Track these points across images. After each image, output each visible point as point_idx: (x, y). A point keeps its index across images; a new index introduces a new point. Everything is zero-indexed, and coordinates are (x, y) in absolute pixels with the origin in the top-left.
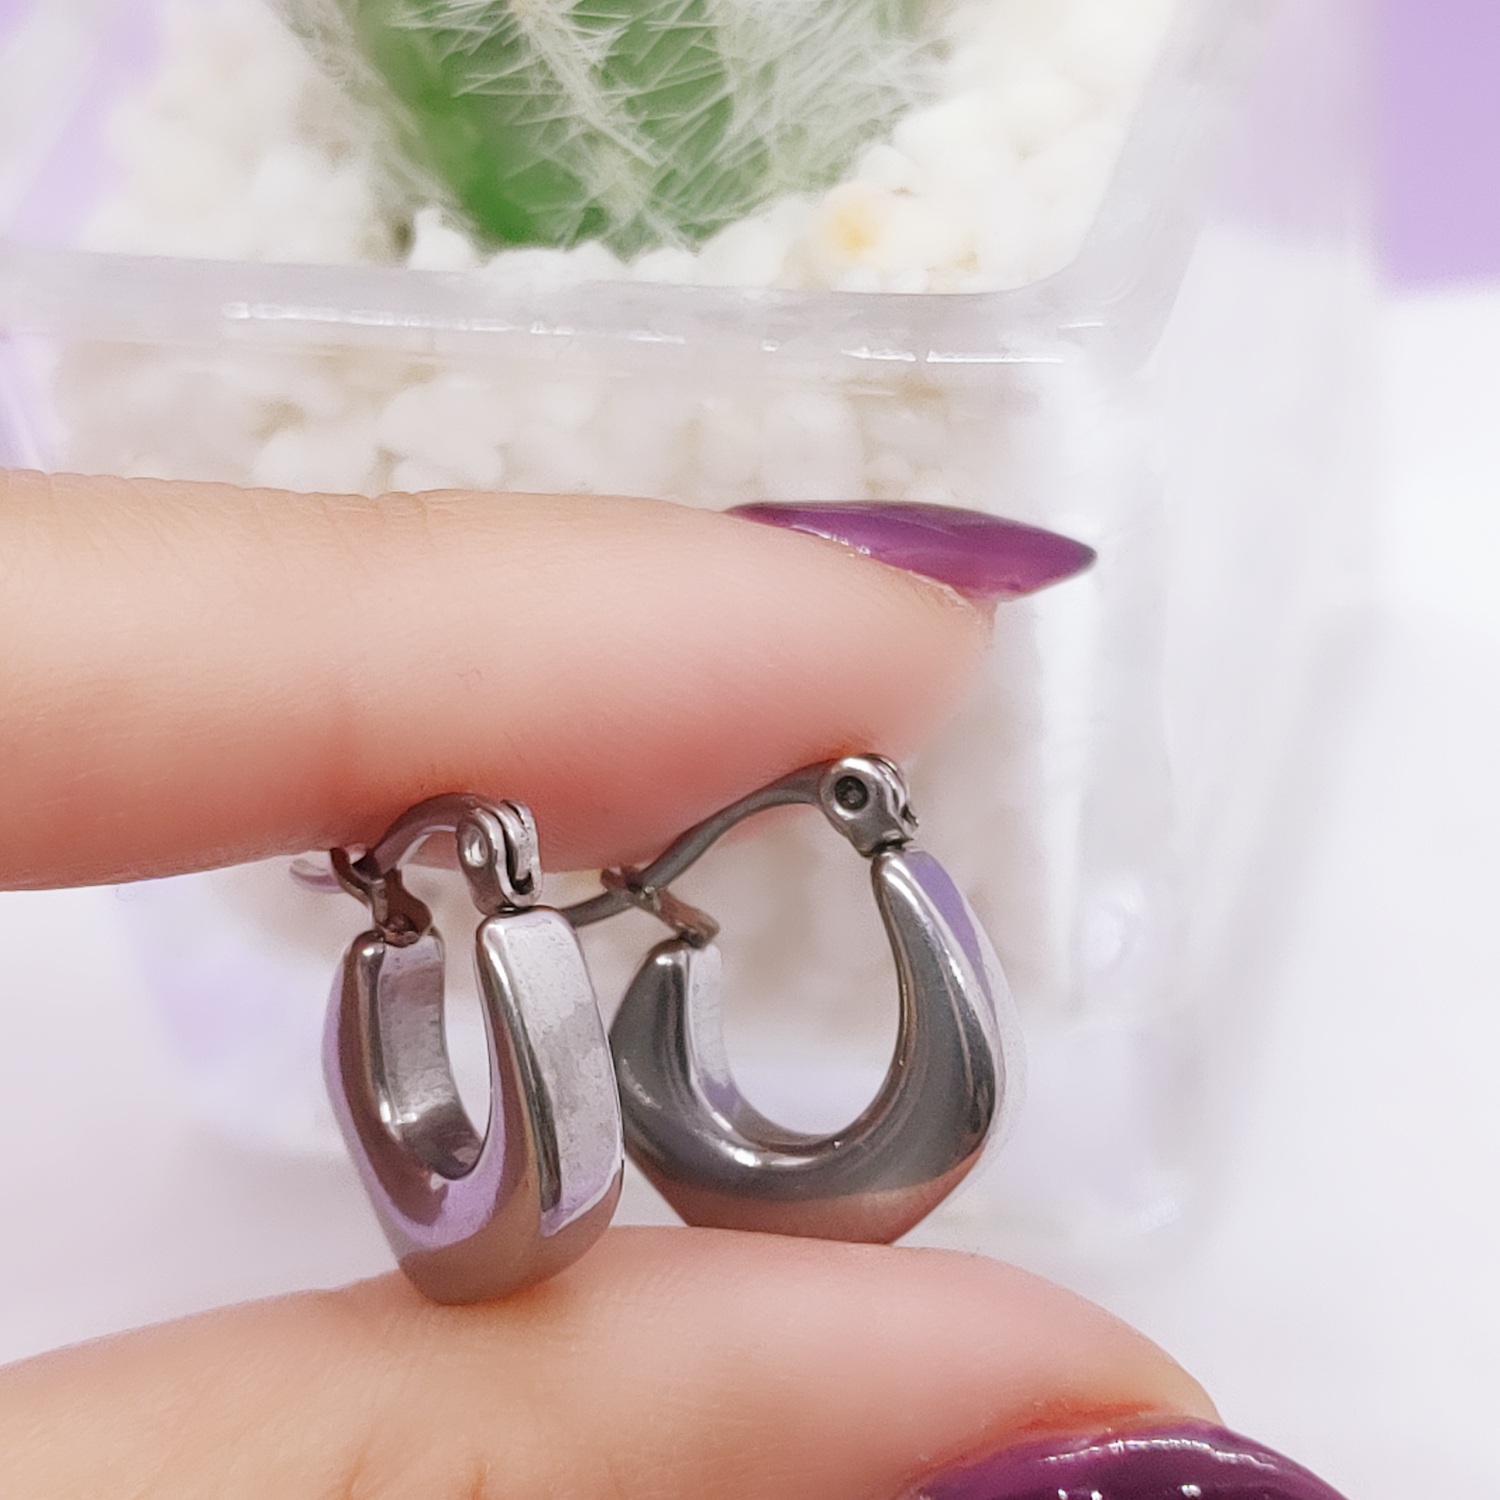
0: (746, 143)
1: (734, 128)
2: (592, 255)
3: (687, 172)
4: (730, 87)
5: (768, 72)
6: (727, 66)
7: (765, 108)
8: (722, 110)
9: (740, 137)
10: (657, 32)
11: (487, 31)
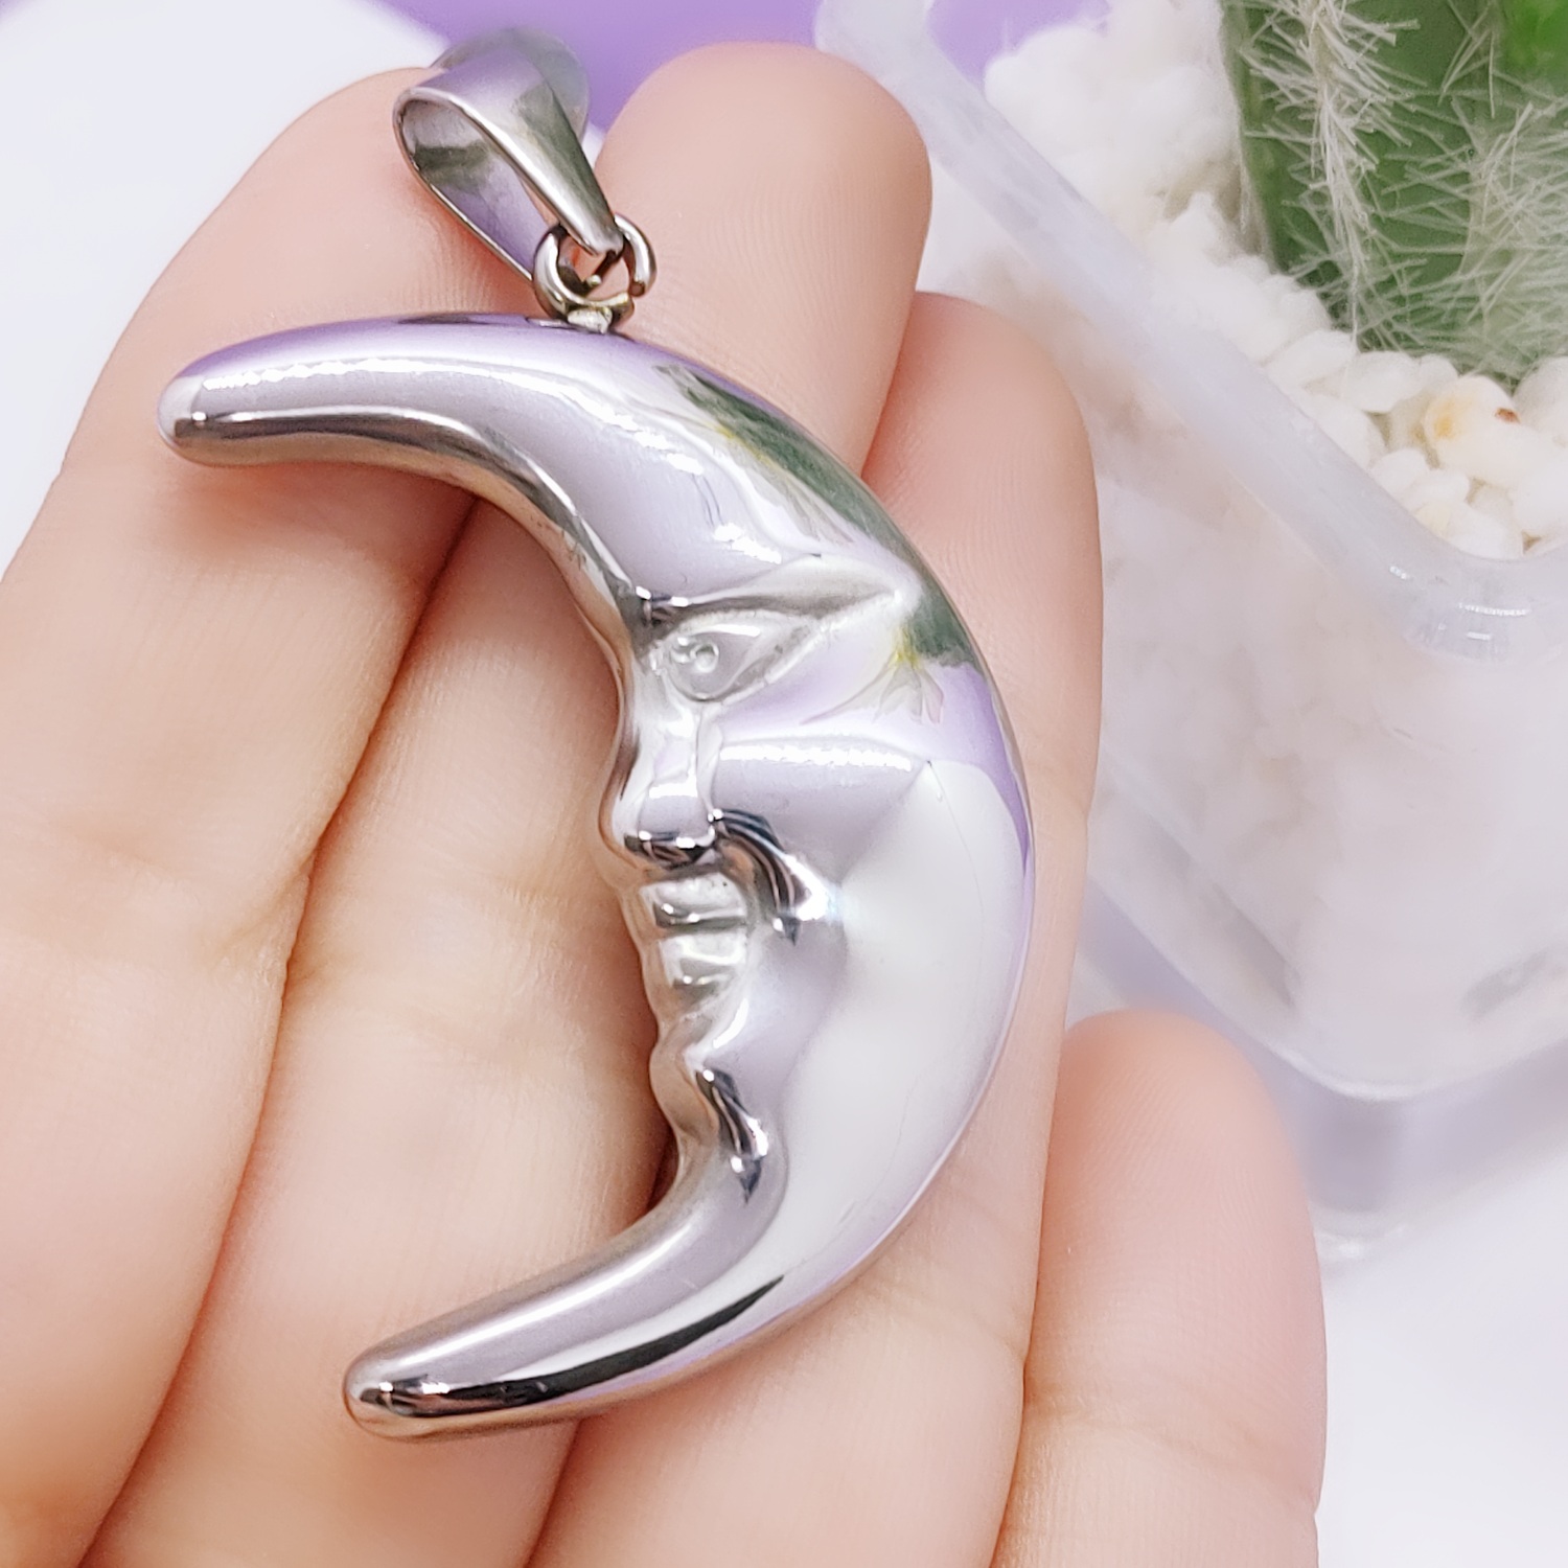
0: (1461, 293)
1: (1458, 278)
2: (1309, 298)
3: (1404, 288)
4: (1468, 248)
5: (1505, 256)
6: (1470, 234)
7: (1491, 279)
8: (1453, 262)
9: (1458, 287)
11: (1294, 101)
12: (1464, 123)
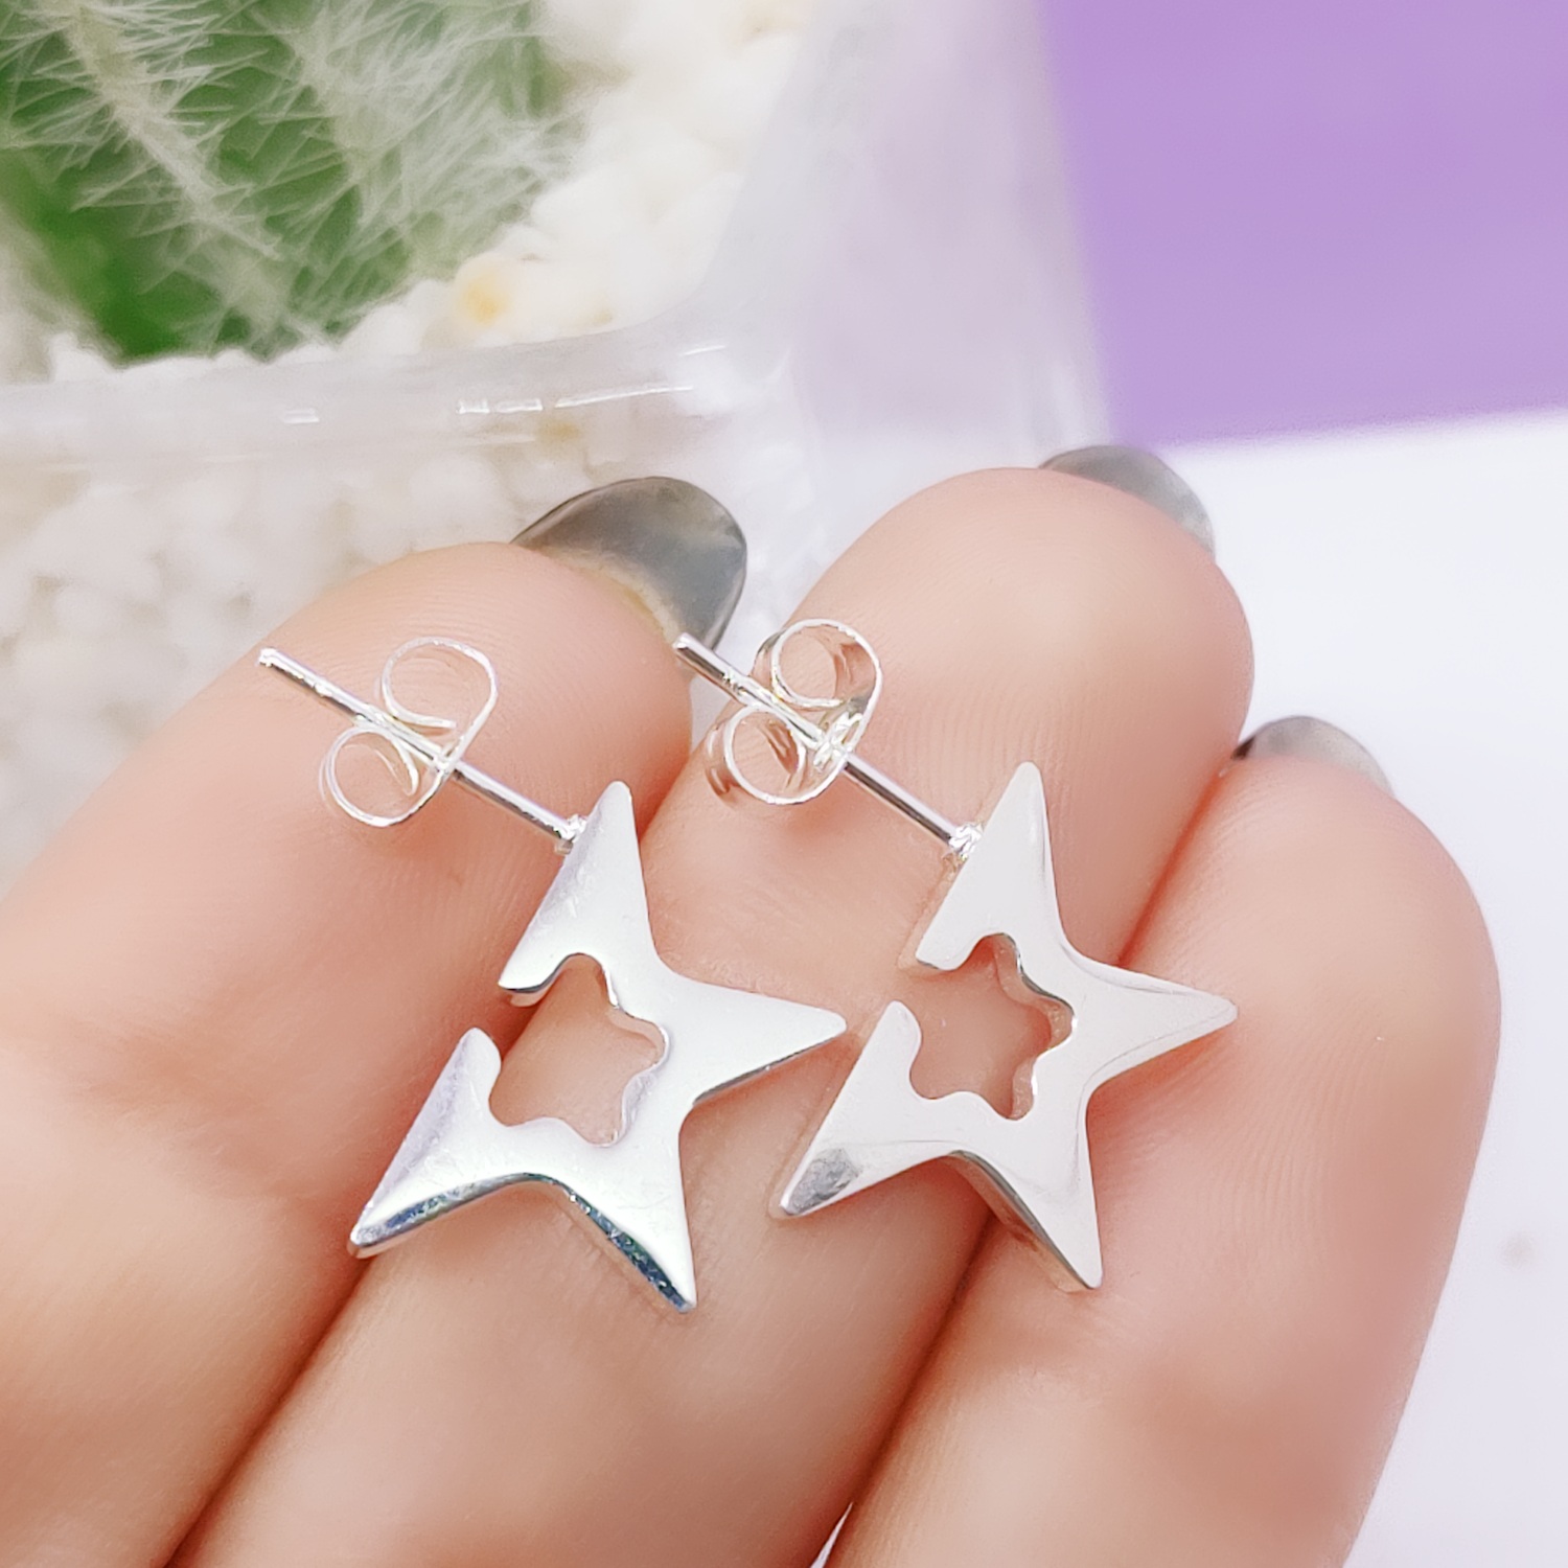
0: (378, 233)
1: (365, 220)
4: (355, 177)
5: (391, 161)
6: (348, 157)
7: (394, 198)
8: (348, 204)
9: (373, 228)
10: (269, 126)
11: (97, 142)
12: (273, 31)
